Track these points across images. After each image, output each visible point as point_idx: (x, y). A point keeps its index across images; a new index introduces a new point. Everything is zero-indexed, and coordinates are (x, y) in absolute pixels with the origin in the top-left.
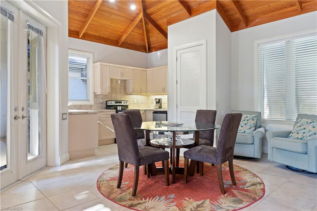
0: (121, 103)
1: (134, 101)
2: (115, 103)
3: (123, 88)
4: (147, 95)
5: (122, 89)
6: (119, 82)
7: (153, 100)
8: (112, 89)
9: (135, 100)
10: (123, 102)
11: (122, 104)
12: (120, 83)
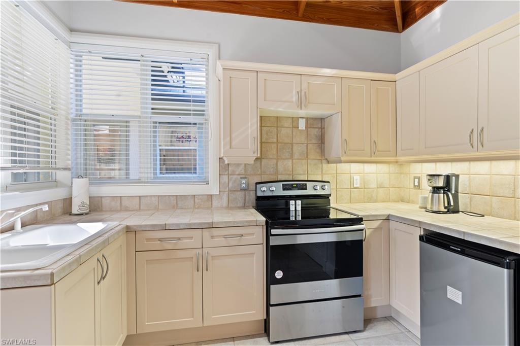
0: (306, 189)
1: (351, 182)
2: (284, 189)
3: (314, 141)
4: (397, 162)
5: (310, 146)
6: (302, 125)
7: (419, 178)
8: (279, 145)
9: (357, 178)
10: (309, 185)
11: (310, 191)
12: (304, 128)
